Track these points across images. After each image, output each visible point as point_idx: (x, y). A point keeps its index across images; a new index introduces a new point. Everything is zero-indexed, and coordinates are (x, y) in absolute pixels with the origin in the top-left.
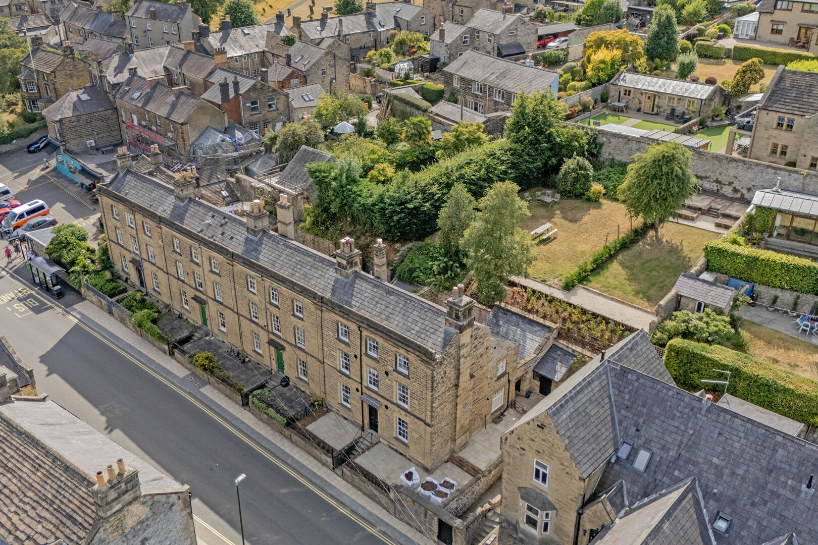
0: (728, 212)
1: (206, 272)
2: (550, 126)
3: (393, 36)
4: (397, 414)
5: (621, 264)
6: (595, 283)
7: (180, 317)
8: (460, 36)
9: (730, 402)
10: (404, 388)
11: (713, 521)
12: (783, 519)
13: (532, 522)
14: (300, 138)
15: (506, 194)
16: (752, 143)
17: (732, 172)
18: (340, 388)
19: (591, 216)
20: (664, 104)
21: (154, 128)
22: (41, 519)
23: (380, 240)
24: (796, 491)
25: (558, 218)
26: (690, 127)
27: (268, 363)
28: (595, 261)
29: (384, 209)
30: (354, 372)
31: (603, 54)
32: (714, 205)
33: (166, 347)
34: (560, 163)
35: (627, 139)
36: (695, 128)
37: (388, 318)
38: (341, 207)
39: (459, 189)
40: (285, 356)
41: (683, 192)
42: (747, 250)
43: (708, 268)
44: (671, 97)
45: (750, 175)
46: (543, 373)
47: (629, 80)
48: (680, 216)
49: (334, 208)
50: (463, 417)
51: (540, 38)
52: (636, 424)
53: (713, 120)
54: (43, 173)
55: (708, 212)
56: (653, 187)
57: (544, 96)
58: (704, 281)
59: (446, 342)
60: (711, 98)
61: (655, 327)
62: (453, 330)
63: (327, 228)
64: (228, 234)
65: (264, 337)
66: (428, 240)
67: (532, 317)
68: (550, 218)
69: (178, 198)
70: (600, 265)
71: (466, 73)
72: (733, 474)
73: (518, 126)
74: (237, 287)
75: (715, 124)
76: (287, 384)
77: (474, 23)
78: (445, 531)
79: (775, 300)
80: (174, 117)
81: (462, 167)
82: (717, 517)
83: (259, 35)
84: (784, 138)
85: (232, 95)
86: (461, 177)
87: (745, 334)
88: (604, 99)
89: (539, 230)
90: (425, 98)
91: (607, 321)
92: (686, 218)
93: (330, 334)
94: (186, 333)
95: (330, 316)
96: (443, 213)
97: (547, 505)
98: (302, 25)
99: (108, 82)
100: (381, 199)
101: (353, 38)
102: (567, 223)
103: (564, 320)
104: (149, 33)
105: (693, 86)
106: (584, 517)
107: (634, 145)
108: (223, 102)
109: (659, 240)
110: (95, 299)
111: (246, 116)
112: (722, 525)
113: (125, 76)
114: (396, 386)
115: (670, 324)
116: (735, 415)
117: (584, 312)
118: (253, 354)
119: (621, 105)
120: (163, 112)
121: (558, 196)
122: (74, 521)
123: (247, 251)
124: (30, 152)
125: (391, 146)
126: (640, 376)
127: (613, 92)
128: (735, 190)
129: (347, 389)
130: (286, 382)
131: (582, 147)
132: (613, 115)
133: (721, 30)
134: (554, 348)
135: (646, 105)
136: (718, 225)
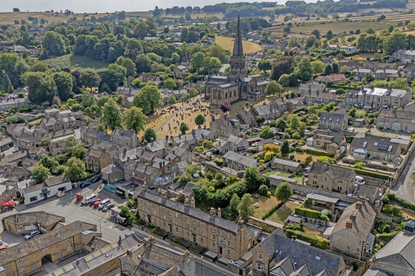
0: (302, 199)
1: (173, 217)
2: (256, 176)
3: (202, 141)
4: (227, 248)
5: (276, 213)
6: (270, 218)
7: (163, 230)
8: (225, 144)
9: (297, 240)
10: (229, 242)
11: (294, 263)
12: (306, 261)
13: (259, 268)
14: (186, 179)
15: (248, 196)
16: (308, 180)
17: (303, 189)
18: (212, 244)
19: (268, 201)
20: (286, 168)
21: (139, 176)
22: (172, 262)
23: (212, 208)
24: (308, 255)
25: (260, 201)
26: (293, 175)
27: (191, 240)
28: (270, 212)
29: (215, 200)
30: (216, 240)
31: (269, 153)
32: (299, 197)
33: (162, 238)
34: (259, 186)
35: (276, 180)
36: (295, 175)
37: (224, 226)
38: (202, 199)
39: (235, 195)
40: (196, 238)
41: (290, 195)
42: (304, 209)
43: (296, 213)
44: (288, 166)
45: (307, 189)
46: (259, 239)
47: (276, 160)
48: (290, 200)
49: (200, 199)
50: (242, 249)
51: (250, 142)
52: (279, 246)
53: (300, 172)
54: (101, 190)
55: (297, 199)
56: (282, 193)
57: (254, 168)
58: (294, 217)
59: (239, 230)
60: (299, 167)
61: (284, 227)
62: (240, 228)
63: (198, 205)
64: (179, 207)
65: (190, 233)
66: (227, 208)
67: (255, 226)
68: (258, 201)
69: (163, 198)
70: (271, 213)
71: (230, 158)
72: (297, 253)
73: (247, 177)
74: (183, 221)
75: (300, 174)
76: (197, 245)
77: (229, 140)
78: (241, 273)
79: (311, 221)
80: (147, 173)
81: (234, 188)
82: (295, 262)
83: (162, 143)
84: (315, 180)
85: (163, 166)
86: (234, 191)
87: (304, 228)
88: (270, 165)
89: (255, 205)
90: (218, 165)
91: (273, 227)
92: (292, 201)
93: (210, 231)
94: (166, 234)
95: (210, 226)
96: (231, 200)
97: (262, 263)
98: (174, 138)
99: (121, 161)
100: (215, 197)
101: (189, 142)
102: (262, 203)
103: (263, 227)
104: (120, 140)
105: (294, 163)
106: (270, 265)
107: (278, 181)
108: (160, 168)
109: (285, 207)
110: (137, 226)
111: (166, 171)
112: (296, 263)
113: (126, 159)
114: (227, 241)
115: (287, 226)
116: (297, 242)
117: (268, 225)
118: (186, 238)
119: (275, 168)
120: (143, 171)
121: (259, 195)
122: (179, 261)
123: (185, 212)
124: (93, 183)
125: (211, 180)
126: (279, 236)
127: (272, 164)
128: (304, 193)
129: (214, 244)
130: (196, 244)
131: (264, 182)
132: (273, 171)
133: (303, 143)
134: (261, 234)
135: (282, 168)
136: (300, 203)
